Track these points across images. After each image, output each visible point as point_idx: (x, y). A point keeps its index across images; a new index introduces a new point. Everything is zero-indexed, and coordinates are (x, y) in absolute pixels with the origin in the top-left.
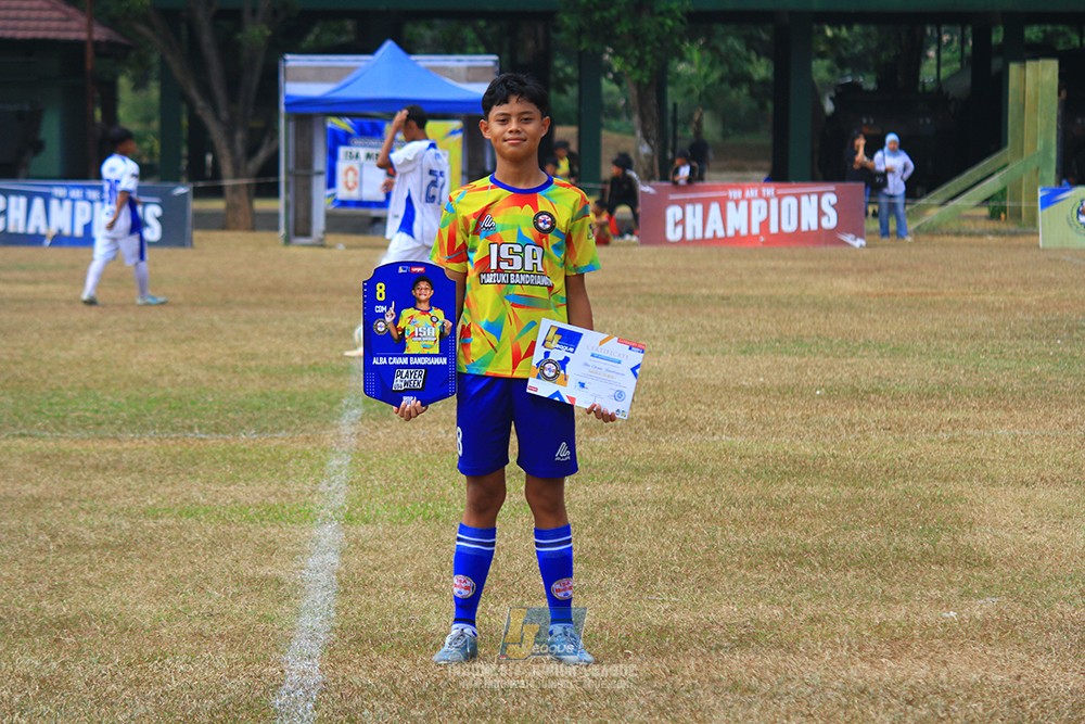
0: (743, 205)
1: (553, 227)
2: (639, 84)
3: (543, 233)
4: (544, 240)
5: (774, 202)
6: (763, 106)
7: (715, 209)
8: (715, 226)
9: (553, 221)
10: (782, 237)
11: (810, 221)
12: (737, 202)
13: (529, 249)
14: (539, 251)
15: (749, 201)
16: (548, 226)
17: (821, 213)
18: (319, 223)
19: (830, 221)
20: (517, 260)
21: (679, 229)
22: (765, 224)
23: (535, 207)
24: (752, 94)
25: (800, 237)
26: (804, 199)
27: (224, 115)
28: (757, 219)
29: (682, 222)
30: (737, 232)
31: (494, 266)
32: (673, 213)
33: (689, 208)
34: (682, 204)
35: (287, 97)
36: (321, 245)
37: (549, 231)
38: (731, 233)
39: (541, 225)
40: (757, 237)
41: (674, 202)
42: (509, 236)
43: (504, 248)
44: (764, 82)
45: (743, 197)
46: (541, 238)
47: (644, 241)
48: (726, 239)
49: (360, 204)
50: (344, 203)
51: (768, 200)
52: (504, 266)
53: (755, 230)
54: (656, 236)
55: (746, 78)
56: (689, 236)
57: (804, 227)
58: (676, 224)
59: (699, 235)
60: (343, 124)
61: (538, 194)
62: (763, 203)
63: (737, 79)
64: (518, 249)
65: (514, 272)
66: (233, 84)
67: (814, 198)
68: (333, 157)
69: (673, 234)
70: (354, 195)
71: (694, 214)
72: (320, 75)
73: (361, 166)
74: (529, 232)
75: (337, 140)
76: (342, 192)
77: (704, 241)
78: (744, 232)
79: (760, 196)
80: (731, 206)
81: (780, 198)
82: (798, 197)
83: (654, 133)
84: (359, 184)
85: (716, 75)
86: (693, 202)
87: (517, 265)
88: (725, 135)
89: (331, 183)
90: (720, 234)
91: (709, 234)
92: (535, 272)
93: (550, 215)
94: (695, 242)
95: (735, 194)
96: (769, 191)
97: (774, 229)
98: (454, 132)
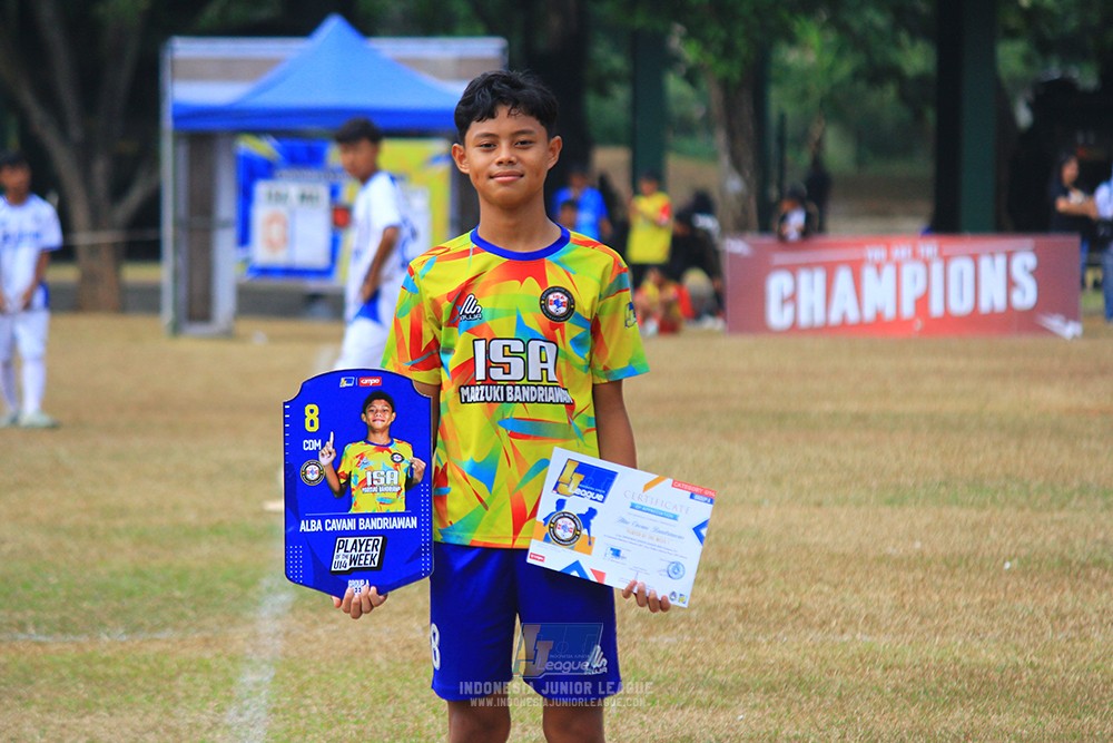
0: (889, 272)
1: (570, 311)
2: (725, 84)
3: (556, 320)
4: (557, 332)
5: (937, 268)
6: (918, 116)
7: (844, 278)
8: (844, 305)
9: (571, 301)
10: (949, 323)
11: (993, 296)
12: (879, 267)
13: (534, 346)
14: (550, 349)
15: (898, 266)
16: (563, 310)
17: (1011, 284)
18: (225, 301)
19: (1026, 296)
20: (517, 364)
21: (789, 311)
22: (922, 302)
23: (542, 280)
24: (903, 96)
25: (977, 322)
26: (985, 263)
27: (76, 132)
28: (910, 293)
29: (793, 298)
30: (879, 315)
31: (480, 375)
32: (778, 284)
33: (804, 277)
34: (793, 270)
35: (176, 107)
36: (228, 335)
37: (565, 317)
38: (869, 314)
39: (552, 308)
40: (908, 324)
41: (781, 267)
42: (503, 327)
43: (496, 347)
44: (921, 79)
45: (889, 258)
46: (553, 328)
47: (735, 328)
48: (862, 326)
49: (290, 272)
50: (265, 271)
51: (927, 263)
52: (497, 374)
53: (908, 309)
54: (752, 320)
55: (894, 73)
56: (804, 319)
57: (985, 306)
58: (784, 301)
59: (819, 318)
60: (263, 148)
61: (548, 259)
62: (920, 269)
63: (878, 73)
64: (518, 346)
65: (513, 383)
66: (90, 83)
67: (1001, 261)
68: (246, 198)
69: (778, 316)
70: (280, 258)
71: (811, 285)
72: (227, 70)
73: (293, 213)
74: (534, 321)
75: (254, 171)
76: (262, 253)
77: (826, 329)
78: (889, 313)
79: (915, 255)
80: (869, 274)
81: (946, 260)
82: (975, 258)
83: (748, 159)
84: (287, 240)
85: (845, 69)
86: (810, 266)
87: (517, 373)
88: (860, 161)
89: (244, 238)
90: (853, 316)
91: (835, 317)
92: (545, 383)
93: (566, 292)
94: (813, 330)
95: (875, 253)
96: (929, 248)
97: (936, 308)
98: (436, 159)
